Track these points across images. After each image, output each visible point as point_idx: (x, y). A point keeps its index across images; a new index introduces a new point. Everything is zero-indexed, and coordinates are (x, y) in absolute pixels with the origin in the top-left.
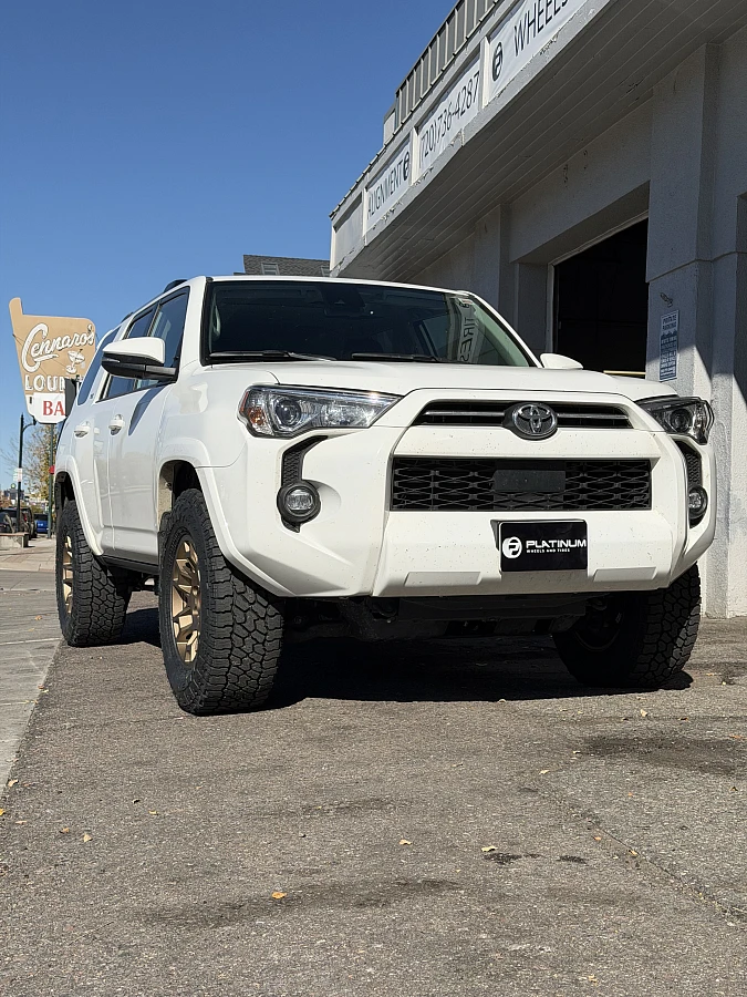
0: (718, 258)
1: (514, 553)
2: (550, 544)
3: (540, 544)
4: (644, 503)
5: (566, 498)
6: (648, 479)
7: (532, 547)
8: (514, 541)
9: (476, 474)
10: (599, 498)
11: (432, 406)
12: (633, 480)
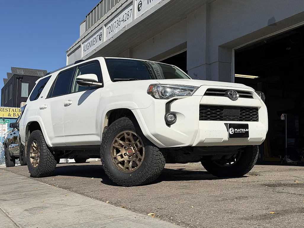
0: (212, 63)
1: (232, 133)
2: (240, 130)
3: (238, 130)
4: (257, 120)
5: (240, 118)
6: (258, 113)
7: (236, 131)
8: (232, 129)
9: (219, 110)
10: (248, 118)
11: (208, 90)
12: (254, 113)
